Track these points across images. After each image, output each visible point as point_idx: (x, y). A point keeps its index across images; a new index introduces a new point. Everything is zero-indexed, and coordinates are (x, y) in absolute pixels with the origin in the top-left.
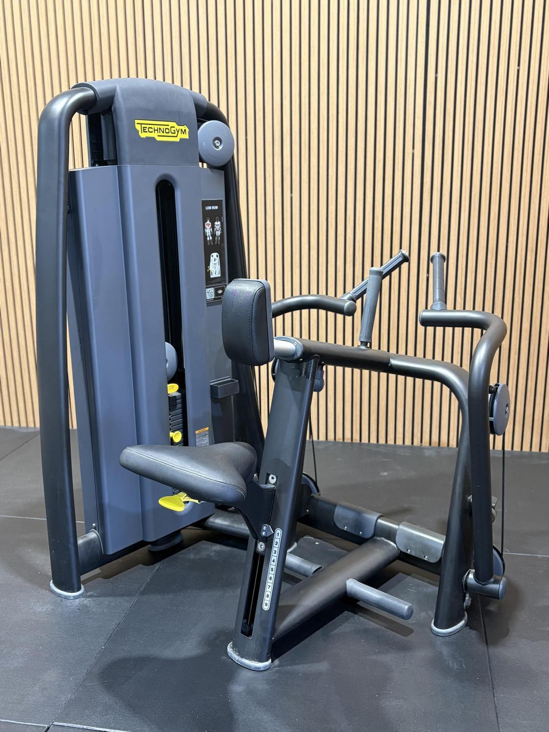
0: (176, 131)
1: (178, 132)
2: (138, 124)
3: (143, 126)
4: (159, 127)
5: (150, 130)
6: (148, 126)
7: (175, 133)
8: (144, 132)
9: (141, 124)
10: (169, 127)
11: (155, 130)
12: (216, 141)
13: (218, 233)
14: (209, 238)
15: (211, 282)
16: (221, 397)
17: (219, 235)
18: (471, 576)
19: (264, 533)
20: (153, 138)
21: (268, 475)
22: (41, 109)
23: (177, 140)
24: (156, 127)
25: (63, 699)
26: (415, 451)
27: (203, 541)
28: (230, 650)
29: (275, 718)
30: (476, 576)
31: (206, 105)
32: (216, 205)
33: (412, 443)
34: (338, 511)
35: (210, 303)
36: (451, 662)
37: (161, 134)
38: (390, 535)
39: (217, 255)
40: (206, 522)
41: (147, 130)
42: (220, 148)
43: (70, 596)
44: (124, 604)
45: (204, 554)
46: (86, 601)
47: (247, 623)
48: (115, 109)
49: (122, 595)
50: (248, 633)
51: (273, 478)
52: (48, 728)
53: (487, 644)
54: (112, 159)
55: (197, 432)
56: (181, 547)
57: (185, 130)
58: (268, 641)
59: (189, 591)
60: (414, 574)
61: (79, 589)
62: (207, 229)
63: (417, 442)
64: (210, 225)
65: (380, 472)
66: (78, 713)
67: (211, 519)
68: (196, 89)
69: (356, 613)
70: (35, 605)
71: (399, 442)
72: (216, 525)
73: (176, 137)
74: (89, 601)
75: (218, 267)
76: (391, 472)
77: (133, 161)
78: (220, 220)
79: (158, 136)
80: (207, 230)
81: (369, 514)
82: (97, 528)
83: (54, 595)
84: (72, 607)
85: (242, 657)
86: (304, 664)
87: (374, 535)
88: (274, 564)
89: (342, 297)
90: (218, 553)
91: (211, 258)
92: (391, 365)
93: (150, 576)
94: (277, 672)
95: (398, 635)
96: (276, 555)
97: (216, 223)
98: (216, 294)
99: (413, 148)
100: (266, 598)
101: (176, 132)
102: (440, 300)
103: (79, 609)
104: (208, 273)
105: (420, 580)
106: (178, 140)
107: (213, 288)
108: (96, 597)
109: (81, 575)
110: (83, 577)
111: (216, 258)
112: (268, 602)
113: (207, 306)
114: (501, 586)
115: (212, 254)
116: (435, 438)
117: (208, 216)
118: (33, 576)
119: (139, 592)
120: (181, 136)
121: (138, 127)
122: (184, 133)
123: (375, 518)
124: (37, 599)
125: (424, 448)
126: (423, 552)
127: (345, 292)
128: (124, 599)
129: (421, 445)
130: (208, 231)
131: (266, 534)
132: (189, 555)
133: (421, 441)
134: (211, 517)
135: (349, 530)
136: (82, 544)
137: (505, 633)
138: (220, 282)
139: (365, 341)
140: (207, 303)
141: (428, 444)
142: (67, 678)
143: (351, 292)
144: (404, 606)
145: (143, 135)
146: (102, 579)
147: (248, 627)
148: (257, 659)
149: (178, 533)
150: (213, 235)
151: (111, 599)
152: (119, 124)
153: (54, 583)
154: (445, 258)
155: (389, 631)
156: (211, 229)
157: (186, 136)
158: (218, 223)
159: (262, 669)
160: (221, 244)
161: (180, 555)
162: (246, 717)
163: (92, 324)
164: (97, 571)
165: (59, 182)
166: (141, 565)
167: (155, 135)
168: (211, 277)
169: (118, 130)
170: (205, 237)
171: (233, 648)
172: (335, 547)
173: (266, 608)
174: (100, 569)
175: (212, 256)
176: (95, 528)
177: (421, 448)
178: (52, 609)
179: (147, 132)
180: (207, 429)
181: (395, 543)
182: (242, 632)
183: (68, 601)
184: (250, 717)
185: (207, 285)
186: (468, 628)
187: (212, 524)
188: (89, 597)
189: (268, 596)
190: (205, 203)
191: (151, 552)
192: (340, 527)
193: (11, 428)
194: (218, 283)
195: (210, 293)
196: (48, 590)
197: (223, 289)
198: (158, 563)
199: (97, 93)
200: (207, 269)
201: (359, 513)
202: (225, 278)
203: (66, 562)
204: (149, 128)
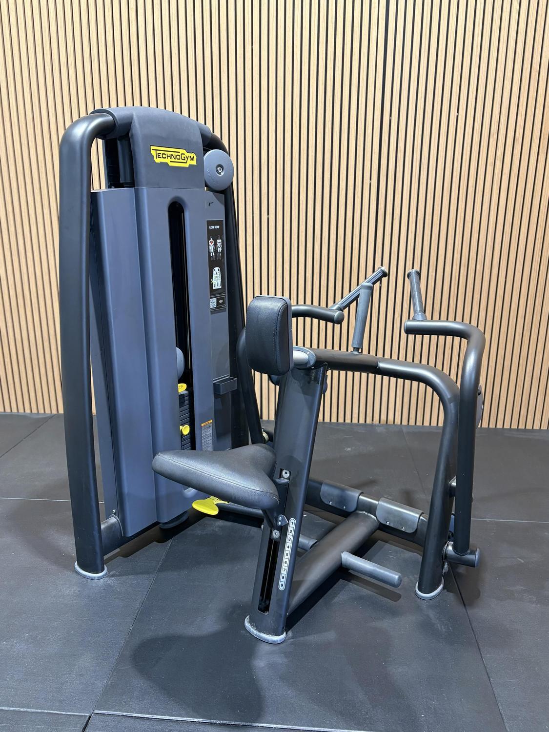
1: (187, 158)
2: (153, 150)
3: (158, 152)
4: (171, 153)
5: (164, 156)
6: (162, 152)
7: (185, 160)
8: (158, 157)
9: (156, 150)
10: (180, 154)
11: (168, 156)
12: (219, 168)
13: (220, 250)
14: (212, 254)
16: (223, 393)
18: (450, 548)
19: (279, 523)
20: (167, 164)
21: (281, 470)
22: (62, 132)
23: (187, 165)
24: (169, 154)
25: (100, 685)
26: (369, 428)
27: (207, 517)
28: (247, 624)
29: (299, 693)
30: (454, 547)
31: (210, 135)
32: (218, 225)
33: (365, 421)
34: (324, 489)
35: (213, 311)
36: (439, 625)
37: (173, 160)
38: (372, 509)
39: (219, 270)
41: (161, 156)
42: (222, 174)
43: (95, 577)
44: (145, 582)
46: (110, 581)
47: (262, 600)
48: (132, 135)
49: (142, 573)
50: (265, 608)
51: (286, 473)
52: (90, 717)
53: (465, 605)
54: (129, 182)
55: (202, 425)
57: (193, 157)
58: (283, 616)
59: (202, 566)
60: (390, 541)
61: (103, 570)
62: (210, 246)
63: (369, 421)
64: (213, 243)
65: (344, 448)
66: (116, 700)
68: (201, 121)
69: (350, 582)
70: (63, 588)
71: (355, 421)
73: (186, 163)
74: (112, 580)
75: (219, 280)
76: (353, 448)
77: (149, 184)
78: (221, 239)
79: (171, 162)
81: (351, 491)
82: (117, 513)
83: (80, 576)
84: (97, 588)
85: (260, 631)
86: (314, 634)
87: (357, 509)
88: (289, 549)
89: (332, 307)
91: (214, 271)
92: (379, 367)
93: (164, 553)
94: (292, 644)
95: (389, 600)
96: (290, 542)
97: (218, 241)
98: (218, 303)
99: (371, 179)
100: (282, 580)
101: (186, 159)
102: (421, 311)
103: (104, 589)
104: (211, 285)
105: (396, 546)
106: (188, 166)
107: (215, 298)
108: (119, 576)
110: (105, 557)
111: (218, 272)
112: (283, 583)
113: (211, 314)
114: (477, 556)
115: (215, 268)
116: (383, 417)
118: (58, 558)
119: (157, 569)
120: (190, 162)
121: (153, 153)
122: (192, 160)
123: (357, 495)
124: (64, 581)
125: (376, 426)
126: (401, 525)
127: (334, 302)
128: (144, 577)
129: (372, 423)
130: (212, 248)
131: (282, 523)
133: (373, 420)
135: (334, 505)
136: (104, 529)
137: (477, 595)
138: (221, 293)
139: (357, 347)
140: (211, 312)
141: (378, 422)
142: (100, 663)
143: (340, 302)
144: (395, 576)
145: (158, 160)
146: (121, 557)
147: (263, 604)
148: (273, 633)
149: (185, 512)
150: (216, 251)
151: (132, 577)
152: (137, 150)
153: (78, 564)
154: (419, 274)
155: (381, 597)
156: (214, 246)
157: (194, 163)
159: (279, 642)
160: (222, 259)
161: (189, 531)
162: (272, 693)
163: (112, 333)
164: (118, 550)
165: (82, 202)
166: (154, 542)
167: (168, 161)
168: (214, 288)
169: (135, 155)
170: (209, 253)
171: (250, 622)
172: (320, 519)
173: (281, 588)
176: (115, 514)
177: (372, 425)
178: (79, 591)
179: (161, 158)
180: (211, 421)
181: (376, 516)
182: (259, 609)
183: (93, 582)
184: (276, 693)
185: (211, 295)
186: (446, 590)
188: (112, 576)
189: (283, 578)
190: (210, 223)
191: (162, 530)
192: (326, 503)
193: (24, 414)
194: (219, 294)
195: (213, 303)
196: (73, 572)
197: (223, 299)
198: (170, 540)
199: (116, 119)
200: (210, 281)
201: (343, 490)
202: (225, 289)
203: (91, 547)
204: (163, 154)
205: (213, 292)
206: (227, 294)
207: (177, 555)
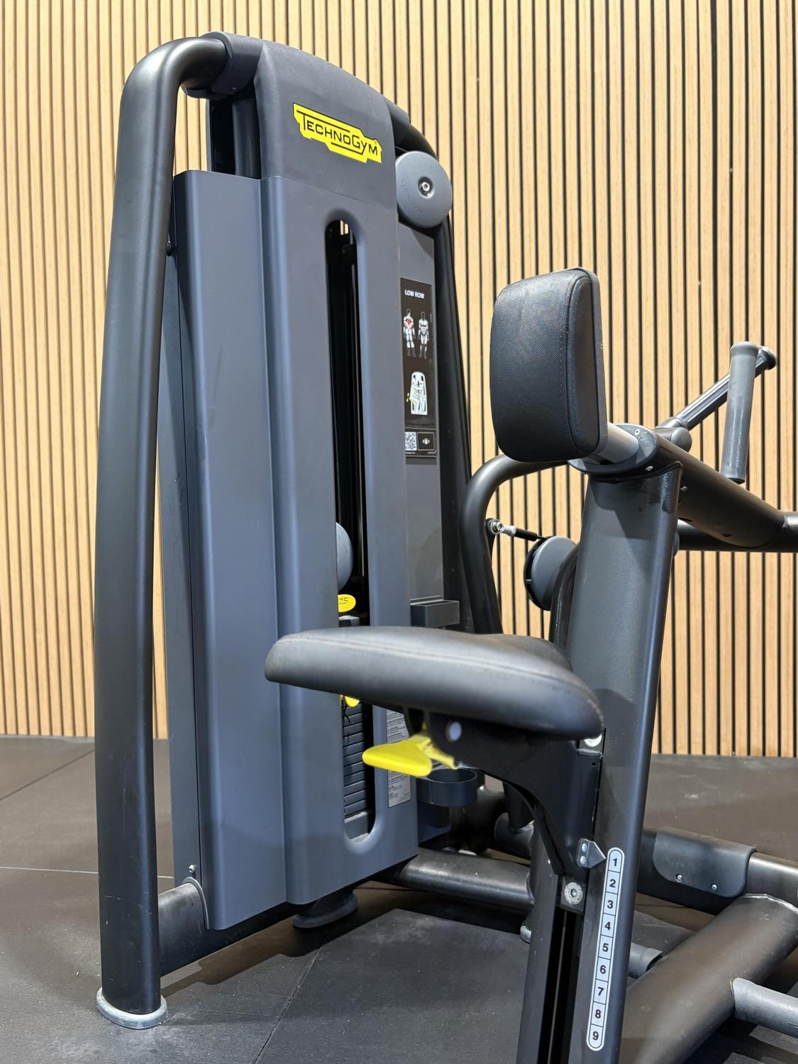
0: (361, 144)
1: (364, 147)
2: (298, 111)
3: (307, 118)
4: (334, 129)
5: (319, 129)
6: (316, 122)
7: (359, 147)
8: (309, 129)
9: (304, 114)
10: (350, 135)
11: (326, 132)
12: (424, 183)
13: (424, 340)
14: (410, 345)
15: (412, 421)
17: (426, 343)
19: (582, 860)
20: (323, 145)
23: (363, 159)
24: (329, 128)
27: (397, 910)
31: (407, 124)
32: (421, 292)
33: (718, 752)
34: (659, 846)
35: (411, 458)
37: (337, 141)
39: (422, 377)
40: (403, 871)
42: (430, 196)
43: (137, 1023)
44: (250, 1039)
45: (403, 934)
46: (170, 1034)
48: (259, 81)
49: (245, 1020)
56: (354, 920)
57: (376, 148)
59: (385, 1008)
61: (156, 1006)
62: (406, 328)
64: (412, 323)
65: (685, 795)
67: (411, 867)
70: (62, 1043)
71: (697, 751)
72: (421, 876)
73: (362, 154)
74: (175, 1032)
75: (424, 399)
76: (703, 794)
77: (288, 171)
78: (428, 319)
79: (332, 143)
80: (407, 330)
81: (728, 847)
82: (198, 875)
83: (104, 1019)
84: (141, 1048)
87: (746, 890)
88: (609, 933)
90: (430, 931)
91: (413, 379)
92: (788, 526)
93: (300, 978)
96: (613, 911)
97: (421, 322)
98: (420, 444)
100: (595, 1020)
101: (362, 147)
103: (154, 1052)
104: (408, 405)
106: (365, 161)
107: (415, 433)
108: (191, 1023)
109: (162, 976)
110: (166, 981)
111: (421, 382)
112: (599, 1031)
113: (407, 463)
115: (415, 374)
116: (756, 744)
117: (410, 306)
118: (64, 981)
119: (281, 1012)
120: (369, 155)
121: (299, 118)
122: (373, 152)
123: (744, 855)
124: (68, 1030)
125: (741, 759)
128: (250, 1028)
129: (734, 755)
130: (409, 332)
131: (588, 862)
132: (375, 935)
134: (412, 861)
135: (688, 882)
136: (167, 906)
138: (426, 425)
140: (407, 457)
145: (307, 134)
146: (202, 984)
149: (347, 891)
150: (417, 340)
151: (222, 1027)
152: (266, 105)
153: (105, 993)
156: (413, 330)
157: (377, 158)
158: (423, 322)
160: (427, 360)
161: (356, 935)
164: (194, 968)
166: (280, 955)
167: (326, 140)
168: (413, 412)
169: (263, 116)
170: (405, 341)
173: (595, 1045)
174: (200, 964)
175: (414, 376)
176: (194, 875)
178: (96, 1052)
179: (313, 131)
183: (132, 1034)
185: (406, 425)
187: (414, 875)
188: (177, 1023)
189: (598, 1013)
190: (406, 284)
191: (299, 931)
192: (668, 877)
194: (423, 425)
195: (410, 441)
196: (92, 1010)
197: (430, 437)
198: (315, 952)
199: (230, 44)
200: (406, 397)
201: (707, 846)
202: (434, 417)
203: (132, 943)
204: (317, 125)
205: (411, 421)
206: (437, 429)
207: (329, 982)
